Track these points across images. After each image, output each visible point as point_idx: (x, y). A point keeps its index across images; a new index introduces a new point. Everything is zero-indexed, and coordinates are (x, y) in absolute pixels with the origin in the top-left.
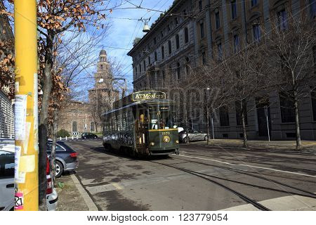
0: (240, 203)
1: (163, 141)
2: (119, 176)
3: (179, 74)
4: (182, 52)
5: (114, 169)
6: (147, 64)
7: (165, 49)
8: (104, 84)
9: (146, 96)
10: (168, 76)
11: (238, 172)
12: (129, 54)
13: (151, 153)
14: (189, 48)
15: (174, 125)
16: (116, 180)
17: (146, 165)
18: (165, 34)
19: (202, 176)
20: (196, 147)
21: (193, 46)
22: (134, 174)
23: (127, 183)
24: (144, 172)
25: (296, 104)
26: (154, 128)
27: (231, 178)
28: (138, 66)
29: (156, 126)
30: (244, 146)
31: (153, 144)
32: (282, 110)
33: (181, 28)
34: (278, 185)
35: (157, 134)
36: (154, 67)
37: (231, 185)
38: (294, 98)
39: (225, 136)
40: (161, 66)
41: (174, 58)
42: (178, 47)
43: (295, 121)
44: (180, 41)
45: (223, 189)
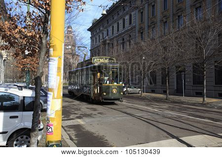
0: (167, 138)
1: (112, 92)
2: (81, 114)
3: (123, 46)
4: (126, 31)
5: (77, 109)
6: (101, 37)
7: (114, 28)
8: (70, 50)
9: (102, 61)
10: (115, 48)
11: (164, 117)
12: (88, 30)
13: (103, 100)
14: (132, 29)
15: (120, 82)
16: (79, 118)
17: (100, 108)
18: (115, 18)
19: (139, 118)
20: (132, 98)
21: (135, 27)
22: (91, 114)
23: (88, 120)
24: (99, 113)
25: (205, 72)
26: (106, 83)
27: (160, 120)
28: (94, 39)
29: (108, 82)
30: (167, 99)
31: (105, 94)
32: (194, 76)
33: (127, 14)
34: (192, 127)
35: (108, 87)
36: (106, 40)
37: (161, 126)
38: (204, 68)
39: (153, 92)
40: (111, 40)
41: (120, 34)
42: (124, 27)
43: (203, 84)
44: (126, 23)
45: (155, 128)
